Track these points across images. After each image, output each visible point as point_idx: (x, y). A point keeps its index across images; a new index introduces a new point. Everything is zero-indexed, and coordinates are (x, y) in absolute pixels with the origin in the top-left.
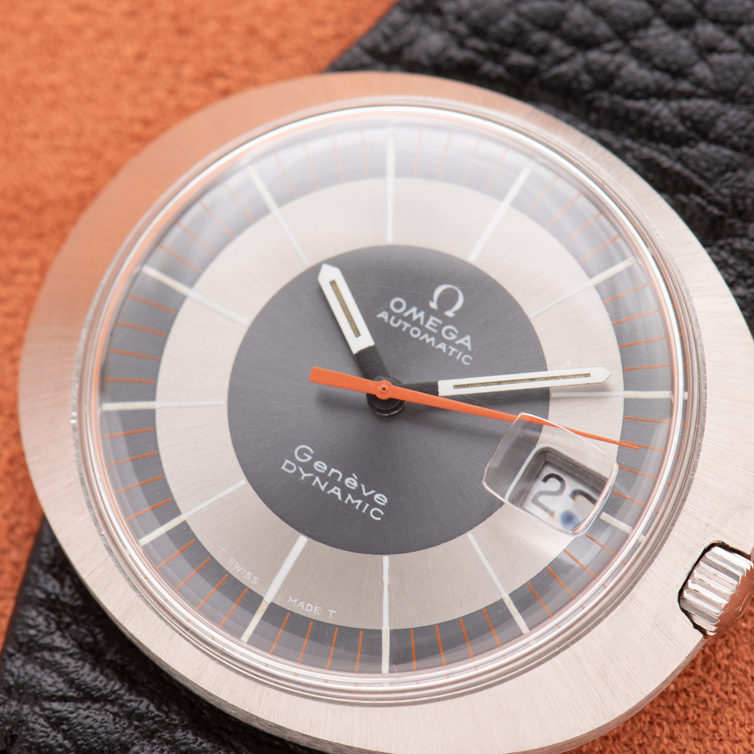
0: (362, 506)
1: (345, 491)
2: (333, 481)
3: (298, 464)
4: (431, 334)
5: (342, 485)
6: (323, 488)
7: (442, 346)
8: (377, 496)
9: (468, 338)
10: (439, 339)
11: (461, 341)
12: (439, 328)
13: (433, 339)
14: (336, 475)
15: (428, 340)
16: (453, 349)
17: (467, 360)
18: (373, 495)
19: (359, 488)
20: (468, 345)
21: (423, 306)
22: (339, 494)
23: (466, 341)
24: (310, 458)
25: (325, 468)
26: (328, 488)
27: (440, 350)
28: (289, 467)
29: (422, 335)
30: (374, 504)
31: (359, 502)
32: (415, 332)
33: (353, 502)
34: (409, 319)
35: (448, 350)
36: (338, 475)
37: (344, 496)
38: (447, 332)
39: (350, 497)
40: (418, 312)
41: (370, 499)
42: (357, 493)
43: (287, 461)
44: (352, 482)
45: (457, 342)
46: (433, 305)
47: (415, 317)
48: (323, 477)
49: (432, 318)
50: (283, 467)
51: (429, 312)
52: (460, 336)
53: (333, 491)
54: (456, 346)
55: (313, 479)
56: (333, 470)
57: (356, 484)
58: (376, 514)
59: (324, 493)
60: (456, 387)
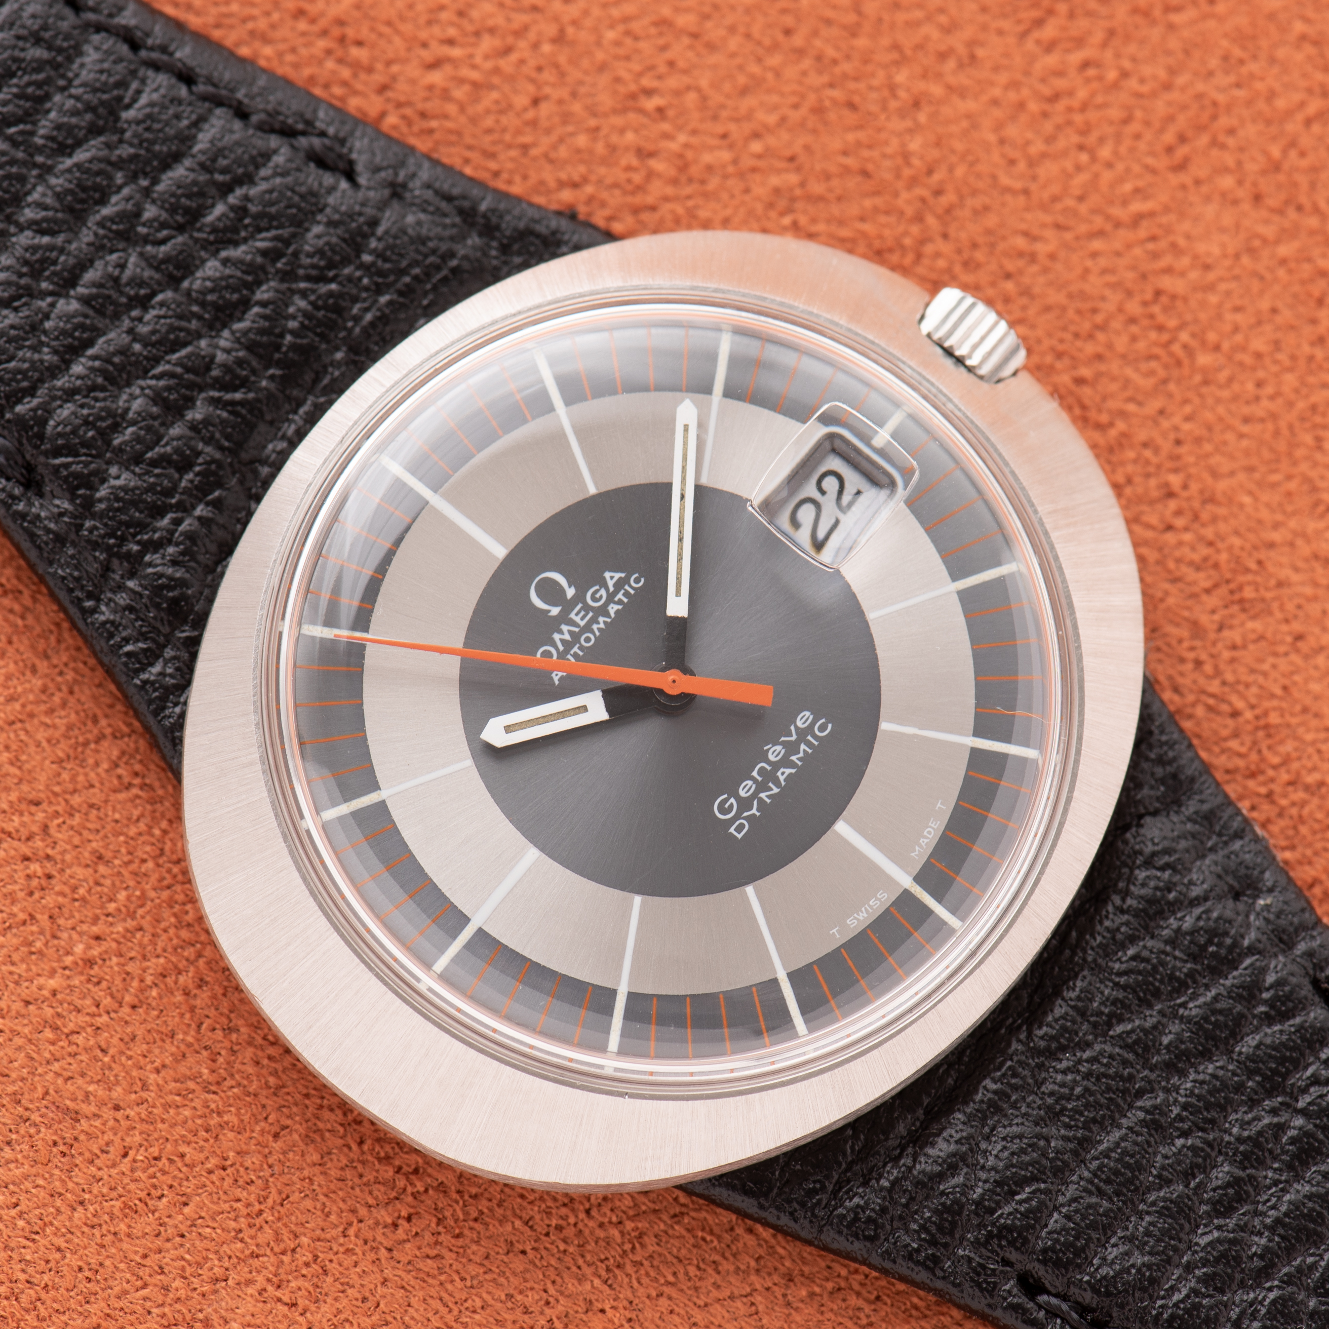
0: (809, 744)
1: (785, 762)
2: (769, 777)
3: (737, 817)
4: (594, 620)
5: (776, 766)
6: (776, 790)
7: (613, 609)
8: (799, 723)
9: (607, 575)
10: (603, 611)
11: (611, 584)
12: (587, 608)
13: (601, 619)
14: (762, 771)
15: (602, 626)
16: (620, 596)
17: (637, 581)
18: (797, 728)
19: (784, 744)
20: (617, 576)
21: (555, 624)
22: (788, 771)
23: (611, 577)
24: (732, 800)
25: (750, 783)
26: (777, 783)
27: (617, 612)
28: (740, 829)
29: (593, 632)
30: (810, 729)
31: (803, 747)
32: (588, 640)
33: (801, 755)
34: (568, 645)
35: (620, 602)
36: (762, 768)
37: (792, 765)
38: (594, 599)
39: (794, 758)
40: (560, 632)
41: (802, 734)
42: (791, 748)
43: (732, 830)
44: (775, 753)
45: (611, 589)
46: (555, 611)
47: (567, 637)
48: (762, 787)
49: (572, 616)
50: (739, 836)
51: (564, 618)
52: (604, 585)
53: (782, 778)
54: (616, 592)
55: (761, 801)
56: (755, 774)
57: (778, 748)
58: (822, 728)
59: (783, 789)
60: (678, 594)
